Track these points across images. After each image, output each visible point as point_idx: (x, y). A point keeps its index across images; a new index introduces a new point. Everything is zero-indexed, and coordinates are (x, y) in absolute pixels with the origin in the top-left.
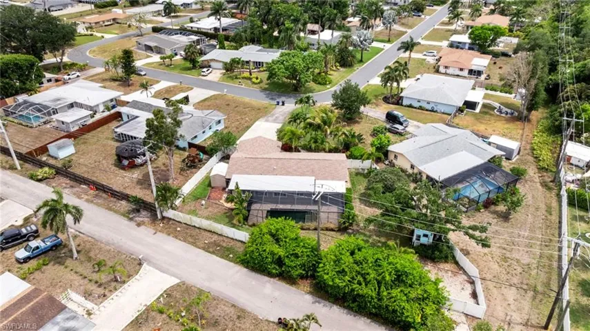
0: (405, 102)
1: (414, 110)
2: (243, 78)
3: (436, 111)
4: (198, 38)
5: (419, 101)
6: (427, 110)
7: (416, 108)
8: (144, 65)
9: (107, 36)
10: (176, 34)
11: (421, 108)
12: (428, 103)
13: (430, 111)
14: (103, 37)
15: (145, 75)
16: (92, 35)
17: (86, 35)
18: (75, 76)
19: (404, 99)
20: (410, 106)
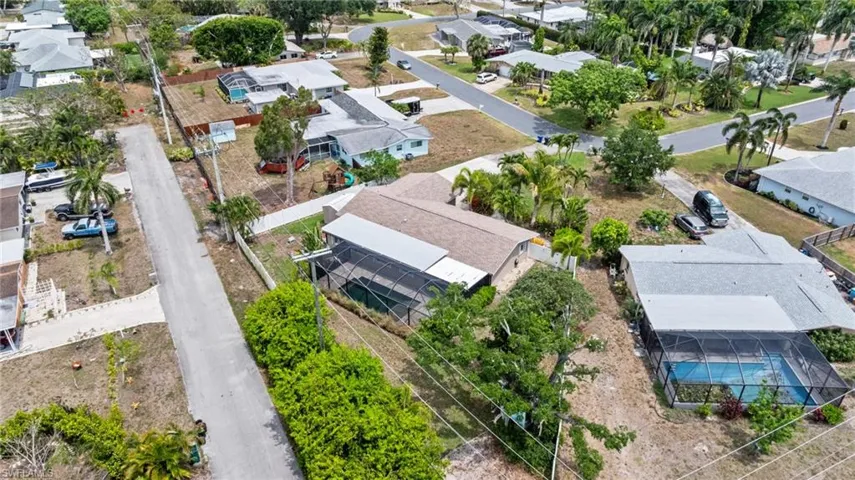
0: (762, 187)
1: (772, 204)
2: (528, 95)
3: (816, 218)
4: (518, 31)
5: (788, 190)
6: (798, 211)
7: (777, 201)
8: (420, 57)
9: (417, 16)
10: (493, 23)
11: (787, 205)
12: (806, 198)
13: (805, 214)
14: (411, 16)
15: (409, 69)
16: (401, 13)
17: (394, 12)
18: (331, 55)
19: (761, 181)
20: (769, 197)
